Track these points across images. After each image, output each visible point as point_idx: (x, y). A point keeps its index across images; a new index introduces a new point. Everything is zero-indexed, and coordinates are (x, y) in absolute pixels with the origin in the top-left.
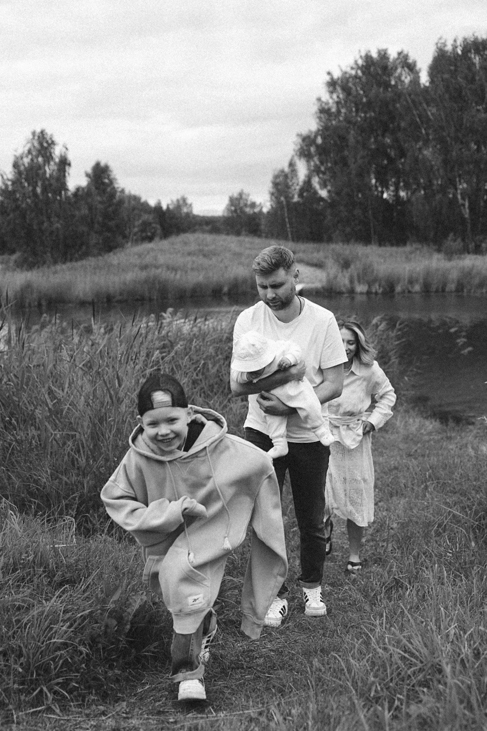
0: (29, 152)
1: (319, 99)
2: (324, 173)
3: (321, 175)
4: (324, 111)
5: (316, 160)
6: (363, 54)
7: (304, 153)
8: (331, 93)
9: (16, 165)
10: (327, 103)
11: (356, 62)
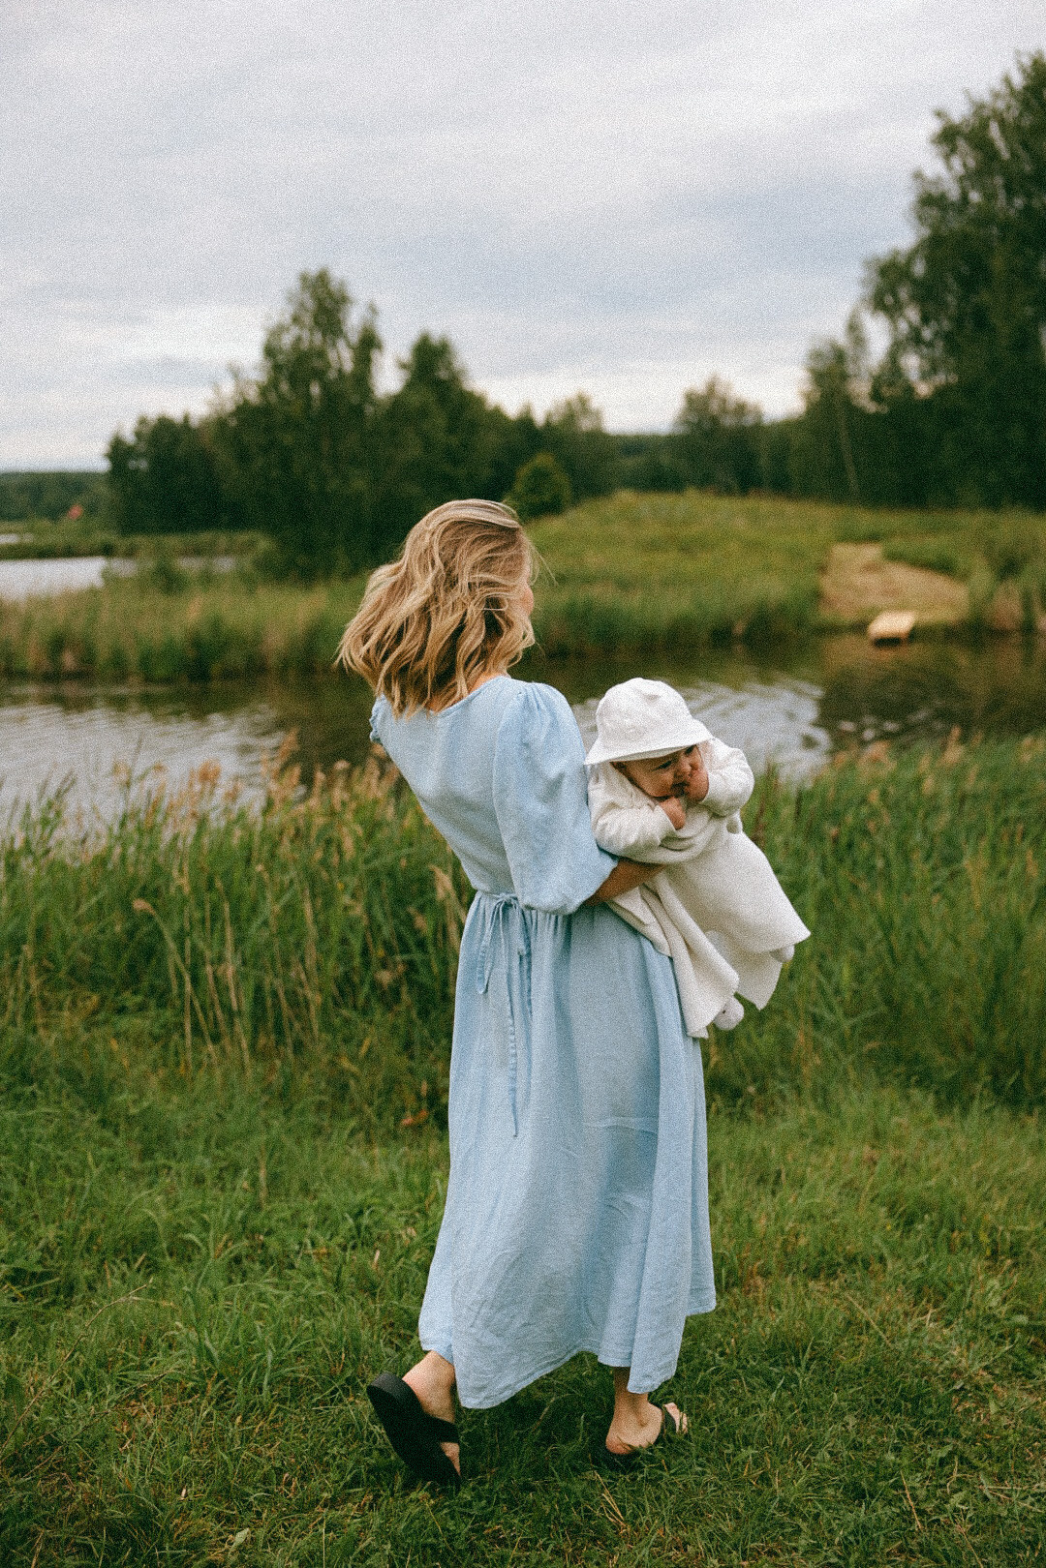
0: (296, 320)
1: (918, 176)
2: (930, 345)
3: (925, 350)
4: (930, 202)
5: (913, 314)
6: (1027, 61)
7: (883, 301)
8: (947, 157)
9: (270, 351)
10: (937, 181)
11: (1007, 81)
